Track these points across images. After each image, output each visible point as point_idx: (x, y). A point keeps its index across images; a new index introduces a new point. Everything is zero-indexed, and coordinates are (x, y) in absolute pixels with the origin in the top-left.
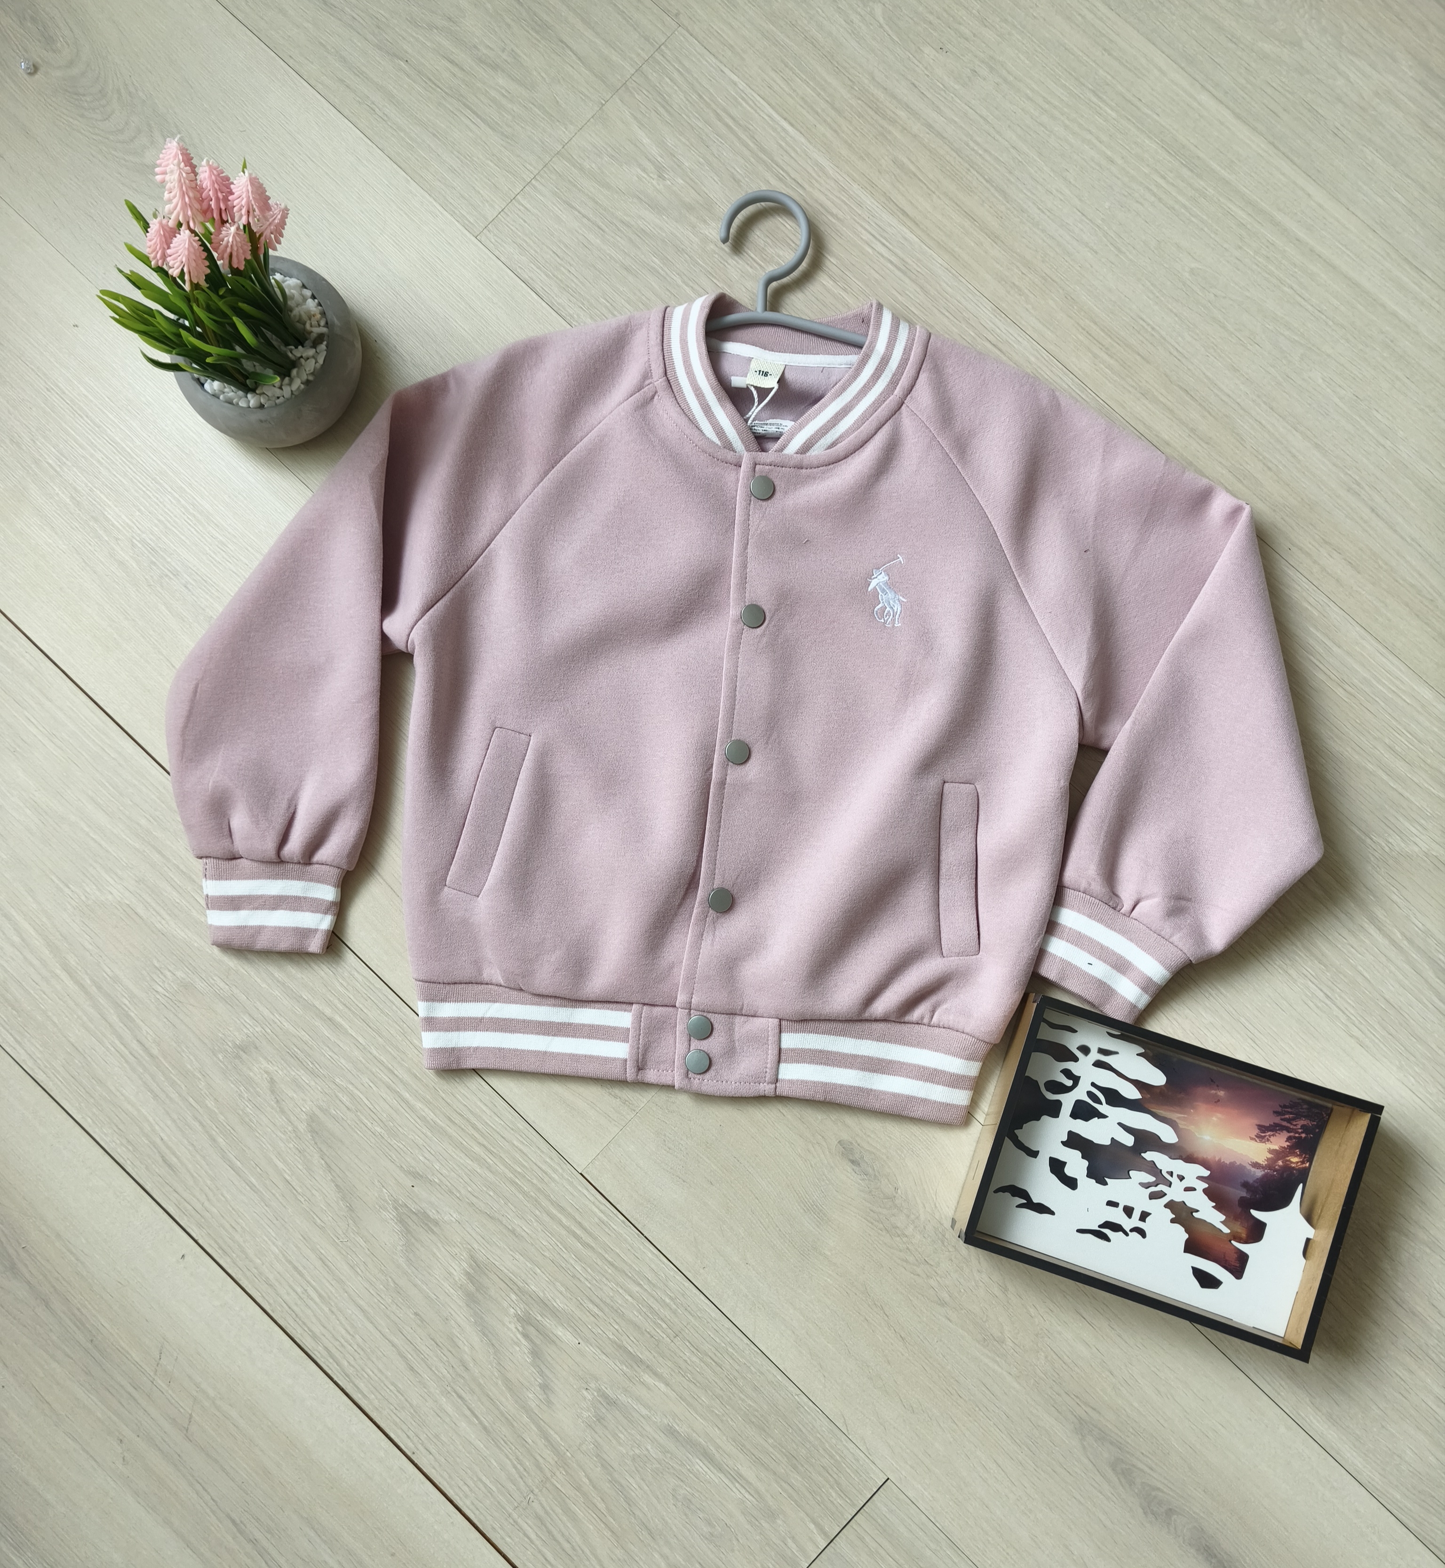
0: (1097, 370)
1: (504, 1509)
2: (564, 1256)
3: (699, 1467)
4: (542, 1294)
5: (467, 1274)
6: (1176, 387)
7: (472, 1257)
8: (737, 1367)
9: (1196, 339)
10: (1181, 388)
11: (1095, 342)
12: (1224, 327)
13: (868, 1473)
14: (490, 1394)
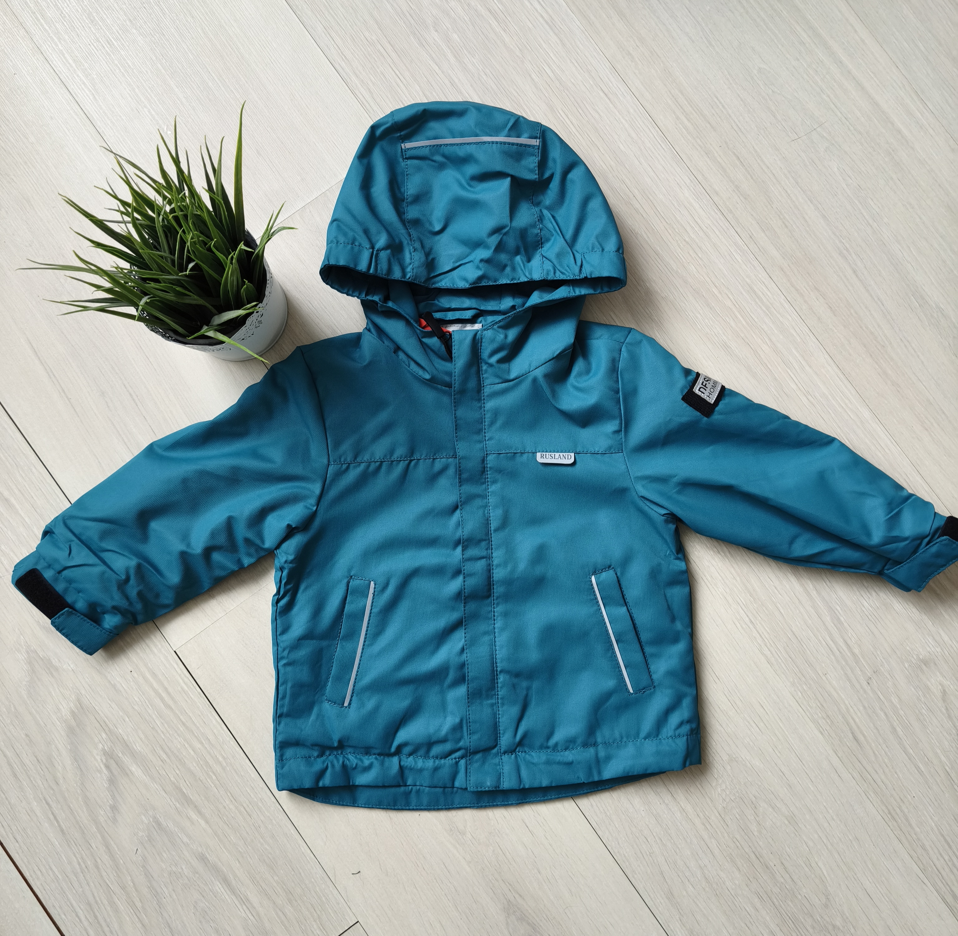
0: (677, 129)
1: (64, 892)
2: (149, 711)
3: (218, 888)
4: (126, 738)
5: (73, 713)
6: (730, 153)
7: (79, 700)
8: (262, 818)
9: (752, 121)
10: (735, 154)
11: (679, 107)
12: (774, 116)
13: (344, 915)
14: (71, 806)
